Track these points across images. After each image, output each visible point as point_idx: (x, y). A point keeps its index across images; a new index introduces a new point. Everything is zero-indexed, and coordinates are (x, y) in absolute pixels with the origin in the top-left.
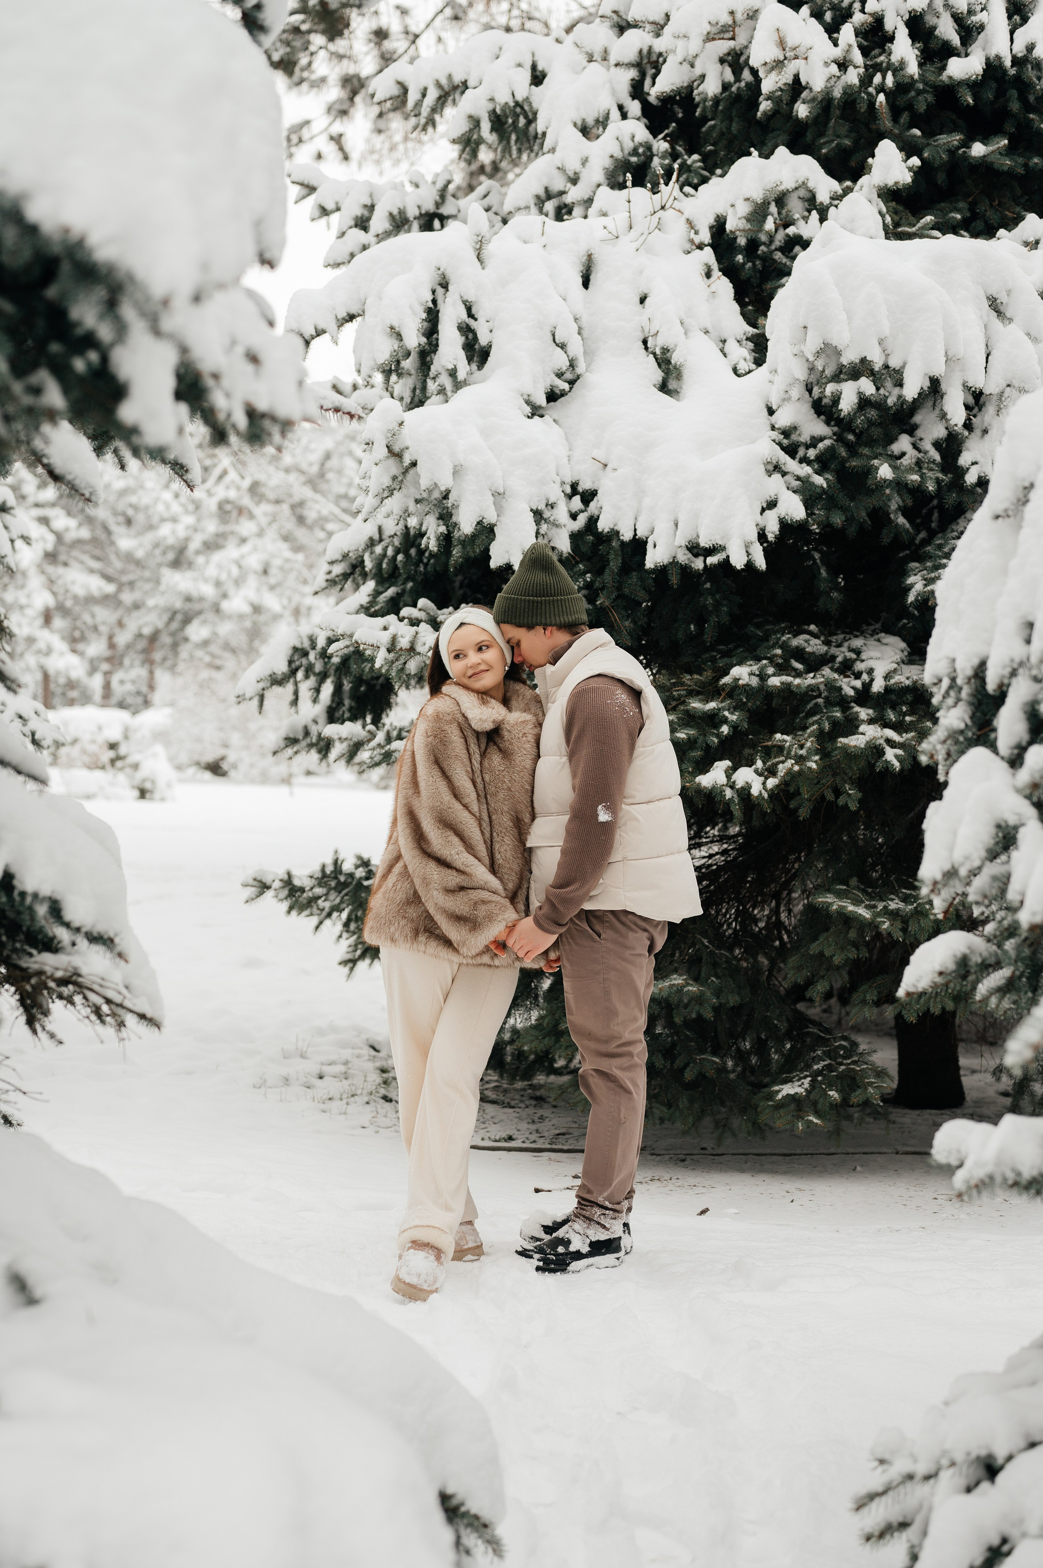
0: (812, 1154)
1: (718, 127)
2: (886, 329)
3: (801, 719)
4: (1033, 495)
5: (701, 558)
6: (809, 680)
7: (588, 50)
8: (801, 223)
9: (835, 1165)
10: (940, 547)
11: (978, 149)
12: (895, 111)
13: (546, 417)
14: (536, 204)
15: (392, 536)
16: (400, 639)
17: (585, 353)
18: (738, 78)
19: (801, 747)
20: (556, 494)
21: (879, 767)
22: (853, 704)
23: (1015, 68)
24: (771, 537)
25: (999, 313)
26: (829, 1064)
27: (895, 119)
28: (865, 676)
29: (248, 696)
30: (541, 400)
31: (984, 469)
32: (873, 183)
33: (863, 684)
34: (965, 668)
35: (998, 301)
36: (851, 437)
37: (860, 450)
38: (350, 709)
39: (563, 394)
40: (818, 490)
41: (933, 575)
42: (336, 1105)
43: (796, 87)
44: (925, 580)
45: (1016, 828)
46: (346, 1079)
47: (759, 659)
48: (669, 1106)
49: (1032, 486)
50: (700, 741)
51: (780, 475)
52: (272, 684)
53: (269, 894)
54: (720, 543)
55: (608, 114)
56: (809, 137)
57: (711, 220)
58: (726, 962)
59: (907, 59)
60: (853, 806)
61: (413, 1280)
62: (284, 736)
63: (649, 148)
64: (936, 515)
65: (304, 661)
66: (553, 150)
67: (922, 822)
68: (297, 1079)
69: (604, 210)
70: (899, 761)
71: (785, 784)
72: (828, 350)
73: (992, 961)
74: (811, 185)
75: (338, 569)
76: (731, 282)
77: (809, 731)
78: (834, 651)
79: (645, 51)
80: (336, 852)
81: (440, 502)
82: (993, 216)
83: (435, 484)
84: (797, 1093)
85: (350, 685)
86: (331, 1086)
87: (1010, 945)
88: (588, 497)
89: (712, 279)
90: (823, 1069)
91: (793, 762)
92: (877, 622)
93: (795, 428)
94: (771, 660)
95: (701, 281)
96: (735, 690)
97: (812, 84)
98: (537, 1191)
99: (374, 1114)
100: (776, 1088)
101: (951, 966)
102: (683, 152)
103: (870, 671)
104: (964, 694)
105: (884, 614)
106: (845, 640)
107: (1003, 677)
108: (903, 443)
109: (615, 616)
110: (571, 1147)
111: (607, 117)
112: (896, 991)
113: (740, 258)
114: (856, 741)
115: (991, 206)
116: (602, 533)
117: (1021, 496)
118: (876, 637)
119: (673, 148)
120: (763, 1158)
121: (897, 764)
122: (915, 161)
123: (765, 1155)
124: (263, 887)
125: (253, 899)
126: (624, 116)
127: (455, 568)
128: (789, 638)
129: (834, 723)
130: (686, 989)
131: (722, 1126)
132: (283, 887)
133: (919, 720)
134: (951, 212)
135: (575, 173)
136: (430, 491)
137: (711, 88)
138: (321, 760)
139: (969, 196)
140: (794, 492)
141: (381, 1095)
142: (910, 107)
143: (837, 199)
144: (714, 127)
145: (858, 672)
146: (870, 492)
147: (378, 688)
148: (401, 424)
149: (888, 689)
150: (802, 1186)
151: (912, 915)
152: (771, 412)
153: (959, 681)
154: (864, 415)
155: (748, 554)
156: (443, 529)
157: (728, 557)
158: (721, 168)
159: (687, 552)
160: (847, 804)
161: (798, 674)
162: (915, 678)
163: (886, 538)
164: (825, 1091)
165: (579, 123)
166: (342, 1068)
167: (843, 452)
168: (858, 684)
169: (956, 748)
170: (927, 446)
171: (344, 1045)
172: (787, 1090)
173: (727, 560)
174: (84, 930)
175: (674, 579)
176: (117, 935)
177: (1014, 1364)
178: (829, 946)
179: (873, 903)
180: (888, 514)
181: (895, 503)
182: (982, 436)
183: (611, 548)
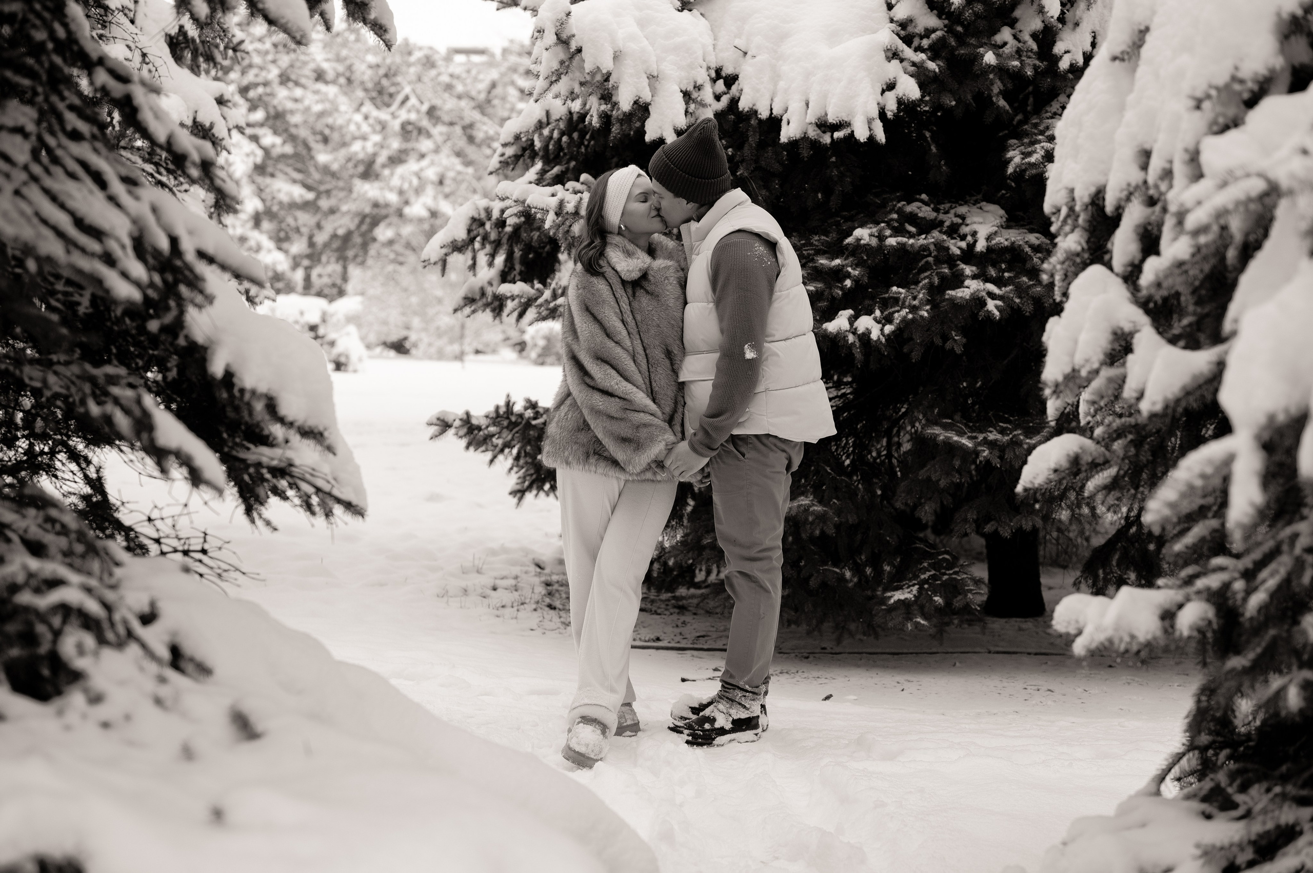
0: (917, 653)
3: (915, 275)
4: (1149, 38)
5: (829, 134)
6: (922, 240)
9: (937, 662)
10: (1036, 126)
13: (695, 11)
15: (558, 120)
16: (566, 204)
19: (915, 298)
20: (703, 77)
21: (981, 315)
22: (959, 262)
24: (890, 115)
26: (935, 574)
28: (969, 238)
31: (1075, 57)
33: (968, 245)
34: (1083, 195)
36: (959, 29)
37: (968, 40)
38: (521, 273)
40: (931, 74)
41: (1030, 149)
42: (508, 611)
44: (1022, 154)
45: (1131, 334)
46: (516, 590)
47: (878, 223)
48: (796, 610)
49: (1147, 29)
50: (827, 293)
51: (898, 61)
52: (453, 251)
53: (451, 431)
54: (846, 119)
58: (846, 486)
60: (958, 350)
61: (582, 749)
62: (464, 295)
64: (1031, 100)
65: (481, 230)
67: (1042, 335)
68: (475, 590)
70: (999, 311)
71: (900, 331)
73: (1100, 460)
75: (510, 151)
77: (921, 284)
78: (942, 217)
80: (508, 396)
81: (602, 84)
83: (598, 67)
84: (907, 599)
85: (520, 252)
86: (503, 596)
87: (1117, 445)
88: (731, 80)
90: (929, 578)
91: (908, 311)
92: (979, 193)
93: (911, 21)
94: (888, 223)
96: (858, 249)
98: (683, 680)
99: (541, 619)
100: (889, 594)
101: (1065, 464)
103: (974, 234)
104: (1081, 221)
105: (985, 187)
106: (951, 208)
107: (1120, 199)
108: (1005, 34)
109: (753, 184)
110: (710, 647)
112: (1015, 487)
114: (963, 293)
116: (742, 112)
117: (1136, 40)
118: (978, 205)
120: (875, 656)
121: (997, 313)
123: (878, 653)
124: (446, 426)
125: (436, 436)
127: (614, 144)
128: (904, 205)
129: (943, 278)
130: (811, 509)
131: (841, 628)
132: (463, 426)
133: (1016, 277)
136: (593, 74)
138: (495, 318)
140: (911, 76)
141: (546, 604)
145: (964, 234)
146: (976, 77)
147: (545, 255)
148: (568, 14)
149: (989, 249)
150: (911, 678)
151: (1008, 444)
152: (890, 7)
153: (1077, 208)
154: (972, 9)
155: (870, 129)
156: (603, 107)
157: (853, 132)
159: (816, 129)
160: (953, 348)
161: (911, 236)
162: (1013, 239)
163: (989, 119)
164: (931, 597)
166: (513, 582)
167: (953, 42)
168: (963, 244)
169: (1073, 269)
170: (1026, 37)
171: (514, 563)
172: (898, 596)
173: (852, 134)
174: (297, 424)
175: (805, 153)
176: (325, 429)
177: (1125, 809)
178: (936, 472)
179: (974, 434)
180: (990, 97)
181: (997, 87)
182: (1074, 28)
183: (750, 125)
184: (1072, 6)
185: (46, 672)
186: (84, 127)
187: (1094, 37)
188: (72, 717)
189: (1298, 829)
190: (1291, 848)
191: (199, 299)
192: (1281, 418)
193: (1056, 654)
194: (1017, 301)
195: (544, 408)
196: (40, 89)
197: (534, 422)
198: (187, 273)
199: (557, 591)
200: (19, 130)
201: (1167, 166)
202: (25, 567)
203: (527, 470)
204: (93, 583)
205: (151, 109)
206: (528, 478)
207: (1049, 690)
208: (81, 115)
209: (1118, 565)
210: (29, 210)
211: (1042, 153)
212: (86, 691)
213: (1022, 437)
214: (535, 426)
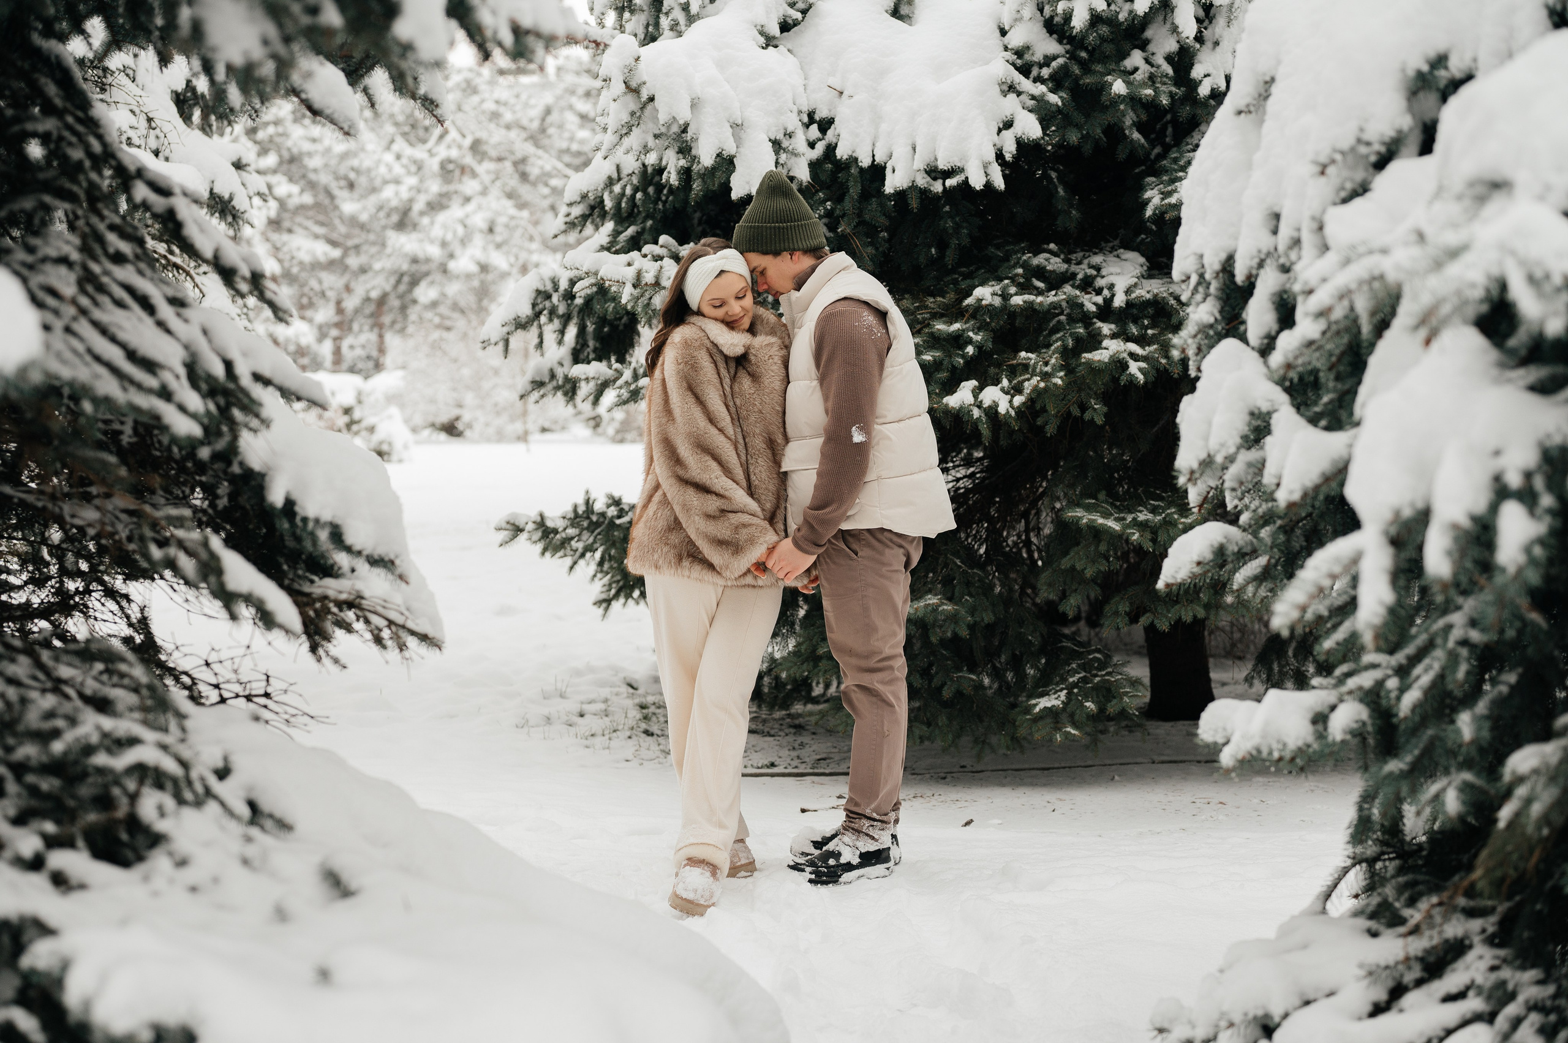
0: (1069, 767)
3: (1045, 337)
4: (1275, 89)
5: (940, 181)
6: (1052, 298)
9: (1093, 776)
10: (1175, 160)
13: (781, 47)
15: (630, 175)
16: (645, 274)
19: (1046, 364)
20: (793, 123)
21: (1123, 379)
22: (1095, 320)
24: (1008, 157)
26: (1085, 676)
28: (1106, 292)
30: (775, 30)
31: (1217, 81)
33: (1105, 300)
34: (1213, 264)
36: (1084, 54)
37: (1094, 67)
38: (595, 350)
39: (796, 23)
40: (1054, 109)
41: (1170, 188)
42: (598, 741)
44: (1162, 193)
45: (1269, 414)
46: (607, 716)
47: (1000, 280)
48: (929, 725)
49: (1273, 80)
50: (945, 363)
51: (1014, 95)
52: (516, 328)
53: (523, 537)
54: (958, 164)
58: (979, 580)
60: (1099, 420)
61: (690, 896)
62: (531, 379)
64: (1170, 130)
65: (547, 304)
67: (1176, 417)
68: (559, 718)
70: (1143, 374)
71: (1031, 402)
73: (1248, 549)
75: (577, 211)
77: (1053, 348)
78: (1074, 268)
80: (587, 492)
81: (679, 136)
83: (674, 118)
84: (1054, 706)
85: (594, 326)
86: (592, 723)
87: (1265, 533)
88: (825, 125)
90: (1078, 681)
91: (1039, 379)
92: (1115, 239)
93: (1028, 48)
94: (1013, 279)
96: (979, 309)
98: (803, 811)
99: (637, 747)
100: (1033, 702)
101: (1208, 556)
103: (1111, 287)
104: (1213, 289)
105: (1122, 231)
106: (1084, 257)
107: (1252, 267)
108: (1136, 58)
109: (857, 242)
112: (1156, 583)
114: (1100, 356)
116: (840, 160)
117: (1262, 91)
118: (1115, 253)
120: (1022, 773)
121: (1141, 377)
123: (1025, 769)
124: (517, 530)
125: (507, 543)
127: (696, 202)
128: (1030, 257)
129: (1078, 339)
130: (941, 609)
131: (981, 743)
132: (536, 529)
133: (1161, 333)
136: (669, 125)
138: (568, 402)
140: (1030, 111)
141: (642, 729)
145: (1100, 288)
147: (621, 328)
148: (637, 59)
149: (1129, 304)
150: (1064, 797)
151: (1160, 525)
152: (1003, 32)
153: (1208, 276)
154: (1096, 31)
155: (987, 175)
156: (683, 163)
157: (967, 178)
159: (926, 175)
160: (1093, 419)
161: (1040, 293)
162: (1155, 291)
163: (1122, 154)
164: (1081, 703)
166: (602, 706)
167: (1076, 70)
168: (1099, 300)
169: (1206, 341)
170: (1160, 60)
171: (602, 684)
172: (1045, 703)
173: (966, 181)
174: (365, 553)
175: (914, 203)
176: (397, 557)
177: (1285, 931)
178: (1080, 559)
179: (1122, 515)
180: (1124, 130)
181: (1129, 119)
182: (1214, 48)
183: (850, 175)
184: (1211, 22)
185: (124, 836)
186: (125, 247)
188: (159, 883)
189: (1467, 942)
190: (1460, 964)
191: (254, 423)
192: (1407, 513)
194: (1163, 361)
196: (80, 212)
197: (618, 522)
198: (241, 396)
199: (654, 714)
200: (64, 261)
201: (1295, 234)
202: (98, 728)
203: (612, 577)
204: (168, 739)
205: (196, 221)
206: (614, 585)
207: (1222, 803)
208: (124, 235)
209: (1295, 656)
210: (80, 347)
212: (171, 854)
213: (1176, 516)
214: (619, 526)
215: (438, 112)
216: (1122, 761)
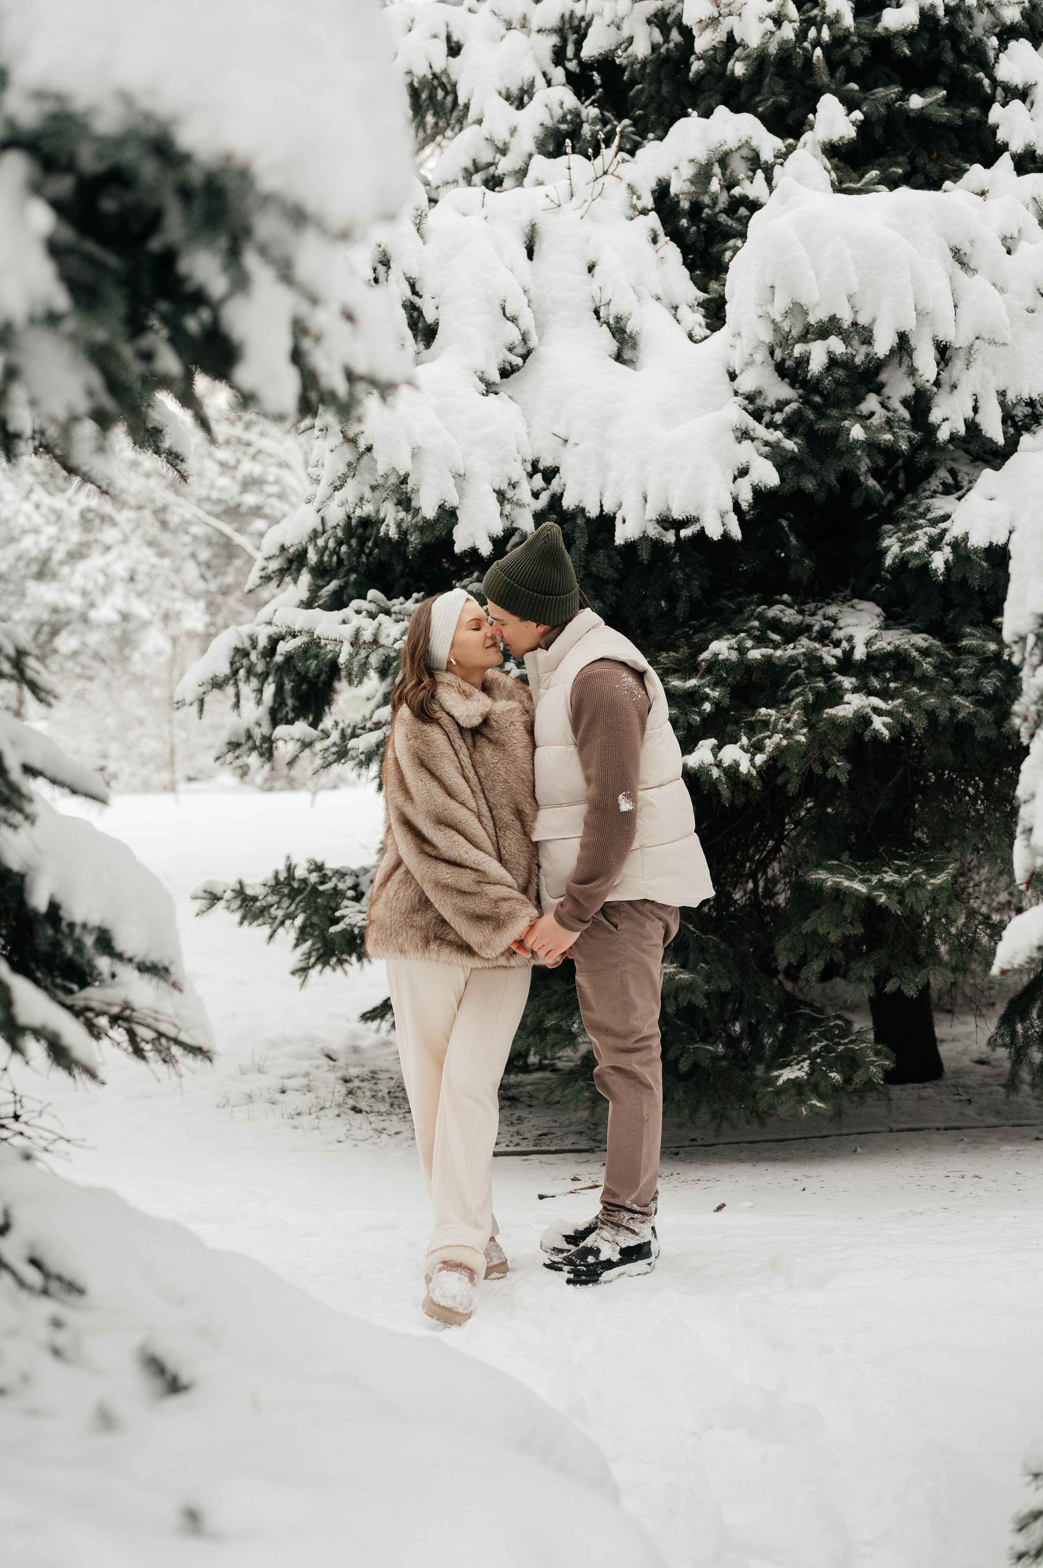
1: (647, 91)
2: (855, 285)
3: (783, 692)
5: (673, 532)
6: (790, 651)
7: (506, 17)
8: (747, 183)
9: (833, 1148)
10: (914, 507)
11: (916, 102)
12: (832, 64)
13: (502, 394)
14: (464, 178)
15: (335, 527)
16: (363, 632)
17: (536, 326)
18: (667, 40)
19: (788, 720)
20: (519, 472)
21: (867, 736)
22: (834, 674)
23: (947, 18)
24: (744, 506)
25: (962, 264)
26: (827, 1045)
27: (832, 75)
28: (845, 644)
29: (188, 701)
30: (495, 376)
31: (956, 425)
32: (817, 139)
33: (844, 652)
35: (962, 252)
36: (817, 399)
37: (828, 412)
38: (294, 710)
39: (516, 369)
40: (790, 455)
41: (910, 536)
42: (305, 1120)
43: (731, 44)
44: (901, 542)
46: (309, 1091)
47: (736, 633)
50: (681, 721)
51: (750, 441)
52: (213, 688)
53: (221, 904)
54: (694, 514)
55: (533, 81)
56: (743, 96)
57: (653, 185)
58: (713, 946)
59: (842, 11)
60: (843, 779)
61: (449, 1303)
62: (227, 741)
63: (577, 115)
64: (902, 476)
65: (245, 662)
66: (480, 122)
68: (261, 1096)
69: (540, 179)
70: (887, 729)
71: (773, 760)
72: (798, 309)
74: (754, 143)
75: (274, 565)
76: (678, 246)
77: (794, 703)
79: (567, 16)
80: (288, 858)
81: (398, 487)
82: (933, 170)
83: (393, 468)
84: (798, 1077)
85: (291, 684)
86: (302, 1101)
88: (550, 474)
89: (659, 245)
90: (821, 1051)
91: (782, 736)
92: (846, 588)
93: (760, 392)
94: (748, 633)
95: (649, 246)
96: (715, 664)
97: (747, 41)
98: (541, 1197)
99: (348, 1127)
100: (776, 1073)
102: (612, 118)
103: (850, 639)
105: (852, 580)
106: (817, 608)
108: (871, 403)
110: (558, 1148)
111: (532, 84)
112: (989, 969)
113: (684, 222)
114: (844, 711)
115: (930, 159)
116: (565, 511)
118: (850, 603)
119: (601, 113)
121: (886, 733)
122: (858, 115)
123: (758, 1142)
124: (214, 898)
125: (203, 912)
126: (549, 83)
127: (414, 555)
128: (765, 609)
129: (818, 694)
130: (677, 978)
131: (719, 1116)
132: (235, 898)
133: (904, 687)
134: (891, 166)
135: (505, 143)
136: (386, 476)
137: (641, 49)
138: (264, 763)
139: (907, 150)
140: (766, 457)
141: (349, 1106)
142: (846, 61)
143: (780, 157)
144: (641, 91)
145: (837, 640)
146: (840, 454)
147: (320, 685)
149: (870, 657)
150: (810, 1173)
151: (908, 887)
152: (733, 376)
154: (831, 375)
155: (724, 525)
156: (401, 515)
157: (703, 528)
158: (653, 132)
159: (657, 526)
160: (836, 777)
161: (776, 647)
162: (897, 643)
163: (857, 501)
164: (825, 1073)
165: (504, 92)
166: (304, 1081)
167: (810, 415)
168: (838, 652)
170: (896, 404)
171: (301, 1057)
172: (788, 1074)
173: (702, 532)
174: (136, 960)
175: (644, 555)
176: (172, 963)
178: (822, 924)
179: (867, 876)
180: (858, 476)
181: (864, 465)
182: (952, 391)
183: (576, 526)
184: (946, 365)
187: (976, 401)
191: (17, 818)
193: (970, 1128)
194: (909, 716)
195: (332, 870)
197: (321, 888)
198: (5, 790)
199: (359, 1088)
203: (313, 944)
206: (314, 953)
207: (976, 1176)
209: (1039, 1017)
211: (926, 540)
213: (924, 877)
214: (323, 892)
215: (182, 467)
216: (859, 1130)
